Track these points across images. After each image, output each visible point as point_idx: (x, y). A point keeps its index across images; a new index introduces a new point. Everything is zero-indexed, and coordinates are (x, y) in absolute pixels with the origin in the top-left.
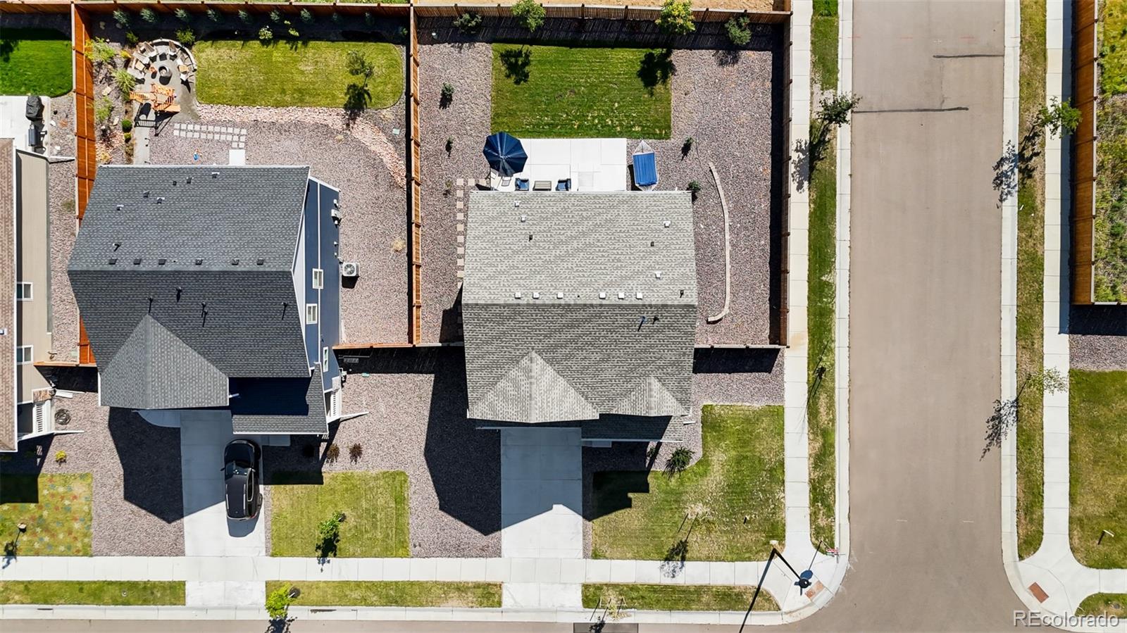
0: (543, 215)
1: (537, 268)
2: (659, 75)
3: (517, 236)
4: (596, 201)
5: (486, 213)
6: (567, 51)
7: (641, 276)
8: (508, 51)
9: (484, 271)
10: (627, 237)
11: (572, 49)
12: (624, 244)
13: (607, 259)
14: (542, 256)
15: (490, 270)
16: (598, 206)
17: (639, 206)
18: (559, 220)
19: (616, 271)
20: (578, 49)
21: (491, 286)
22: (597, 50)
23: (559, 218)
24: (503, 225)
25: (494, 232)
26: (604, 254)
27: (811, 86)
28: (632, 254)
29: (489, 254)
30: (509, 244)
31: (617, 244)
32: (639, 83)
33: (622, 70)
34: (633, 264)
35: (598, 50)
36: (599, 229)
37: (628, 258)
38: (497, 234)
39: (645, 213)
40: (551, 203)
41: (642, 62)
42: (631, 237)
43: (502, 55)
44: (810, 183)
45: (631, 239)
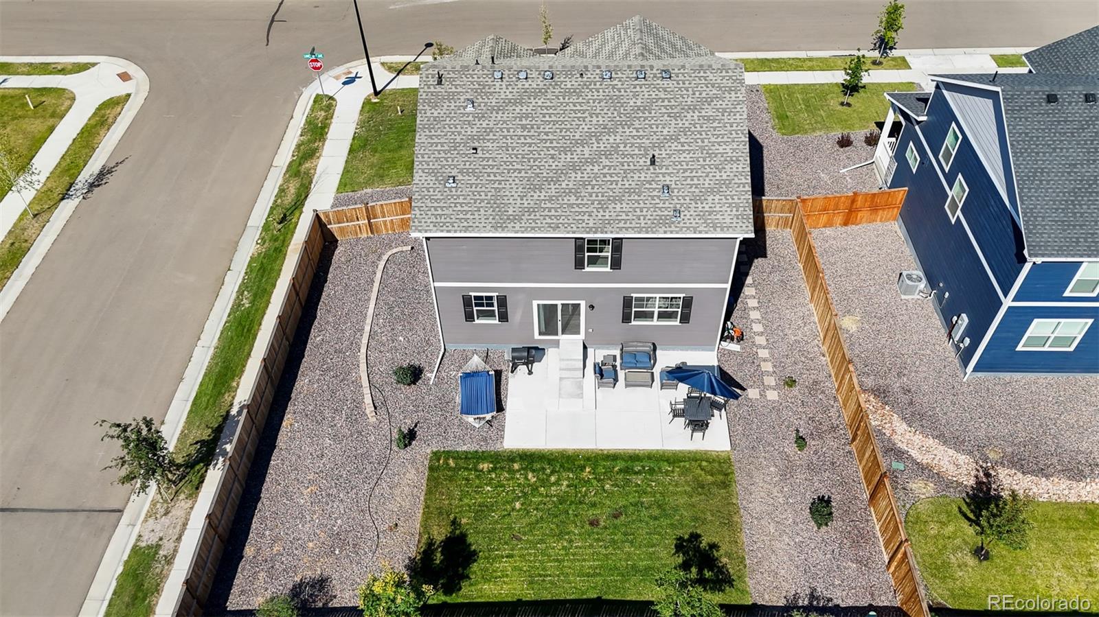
0: (636, 197)
1: (641, 115)
2: (439, 555)
3: (674, 162)
4: (555, 221)
5: (724, 201)
6: (606, 593)
7: (494, 104)
8: (721, 590)
9: (717, 109)
10: (511, 163)
11: (595, 596)
12: (515, 152)
13: (541, 130)
14: (635, 133)
15: (709, 111)
16: (553, 212)
17: (490, 212)
18: (612, 189)
19: (529, 111)
20: (585, 597)
21: (705, 88)
22: (549, 597)
23: (611, 194)
24: (696, 181)
25: (709, 170)
26: (545, 137)
27: (176, 551)
28: (505, 137)
29: (713, 135)
30: (684, 151)
31: (526, 152)
32: (476, 541)
33: (505, 564)
34: (505, 122)
35: (546, 596)
36: (551, 174)
37: (512, 130)
38: (703, 166)
39: (482, 201)
40: (624, 217)
41: (468, 577)
42: (505, 162)
43: (730, 582)
44: (228, 412)
45: (505, 159)
